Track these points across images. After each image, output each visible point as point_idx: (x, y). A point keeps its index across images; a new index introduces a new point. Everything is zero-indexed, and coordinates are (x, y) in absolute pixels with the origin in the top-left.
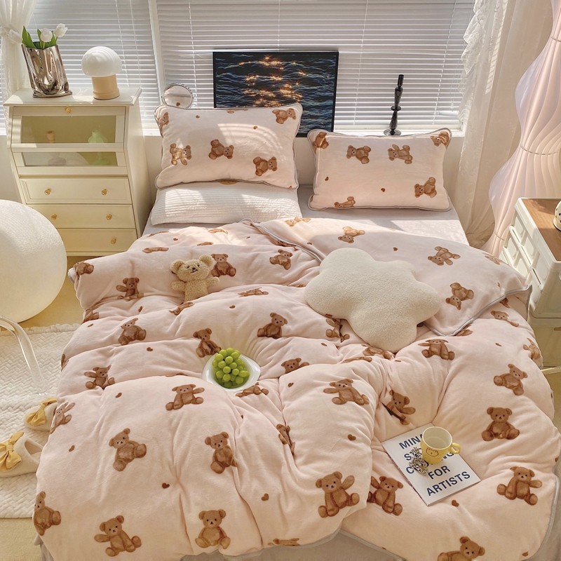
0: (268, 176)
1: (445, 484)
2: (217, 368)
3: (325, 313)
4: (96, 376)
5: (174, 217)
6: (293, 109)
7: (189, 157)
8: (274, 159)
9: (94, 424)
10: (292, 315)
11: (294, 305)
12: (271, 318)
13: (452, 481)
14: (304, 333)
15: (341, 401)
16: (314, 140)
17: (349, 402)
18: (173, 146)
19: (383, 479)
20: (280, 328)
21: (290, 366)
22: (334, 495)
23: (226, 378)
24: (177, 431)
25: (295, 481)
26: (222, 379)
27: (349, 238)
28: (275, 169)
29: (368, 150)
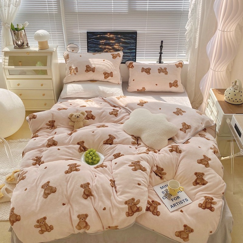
0: (109, 79)
1: (178, 203)
2: (87, 157)
3: (131, 134)
4: (36, 160)
5: (71, 95)
6: (119, 53)
7: (77, 72)
8: (112, 73)
9: (35, 180)
10: (118, 135)
11: (118, 131)
12: (109, 137)
13: (181, 202)
14: (122, 142)
15: (135, 170)
16: (128, 65)
17: (138, 170)
18: (70, 67)
19: (153, 201)
20: (112, 141)
21: (116, 156)
22: (132, 207)
23: (90, 161)
24: (69, 182)
25: (117, 202)
26: (88, 161)
27: (141, 104)
28: (112, 76)
29: (149, 69)
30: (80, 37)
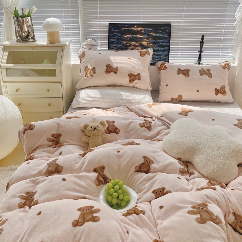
0: (136, 83)
2: (109, 194)
3: (177, 157)
4: (26, 199)
5: (84, 104)
6: (148, 51)
7: (94, 73)
8: (139, 74)
10: (156, 157)
11: (156, 152)
12: (143, 159)
15: (202, 221)
16: (159, 66)
18: (86, 68)
20: (149, 166)
21: (158, 193)
23: (115, 201)
27: (185, 113)
28: (139, 79)
29: (188, 71)
30: (100, 31)
